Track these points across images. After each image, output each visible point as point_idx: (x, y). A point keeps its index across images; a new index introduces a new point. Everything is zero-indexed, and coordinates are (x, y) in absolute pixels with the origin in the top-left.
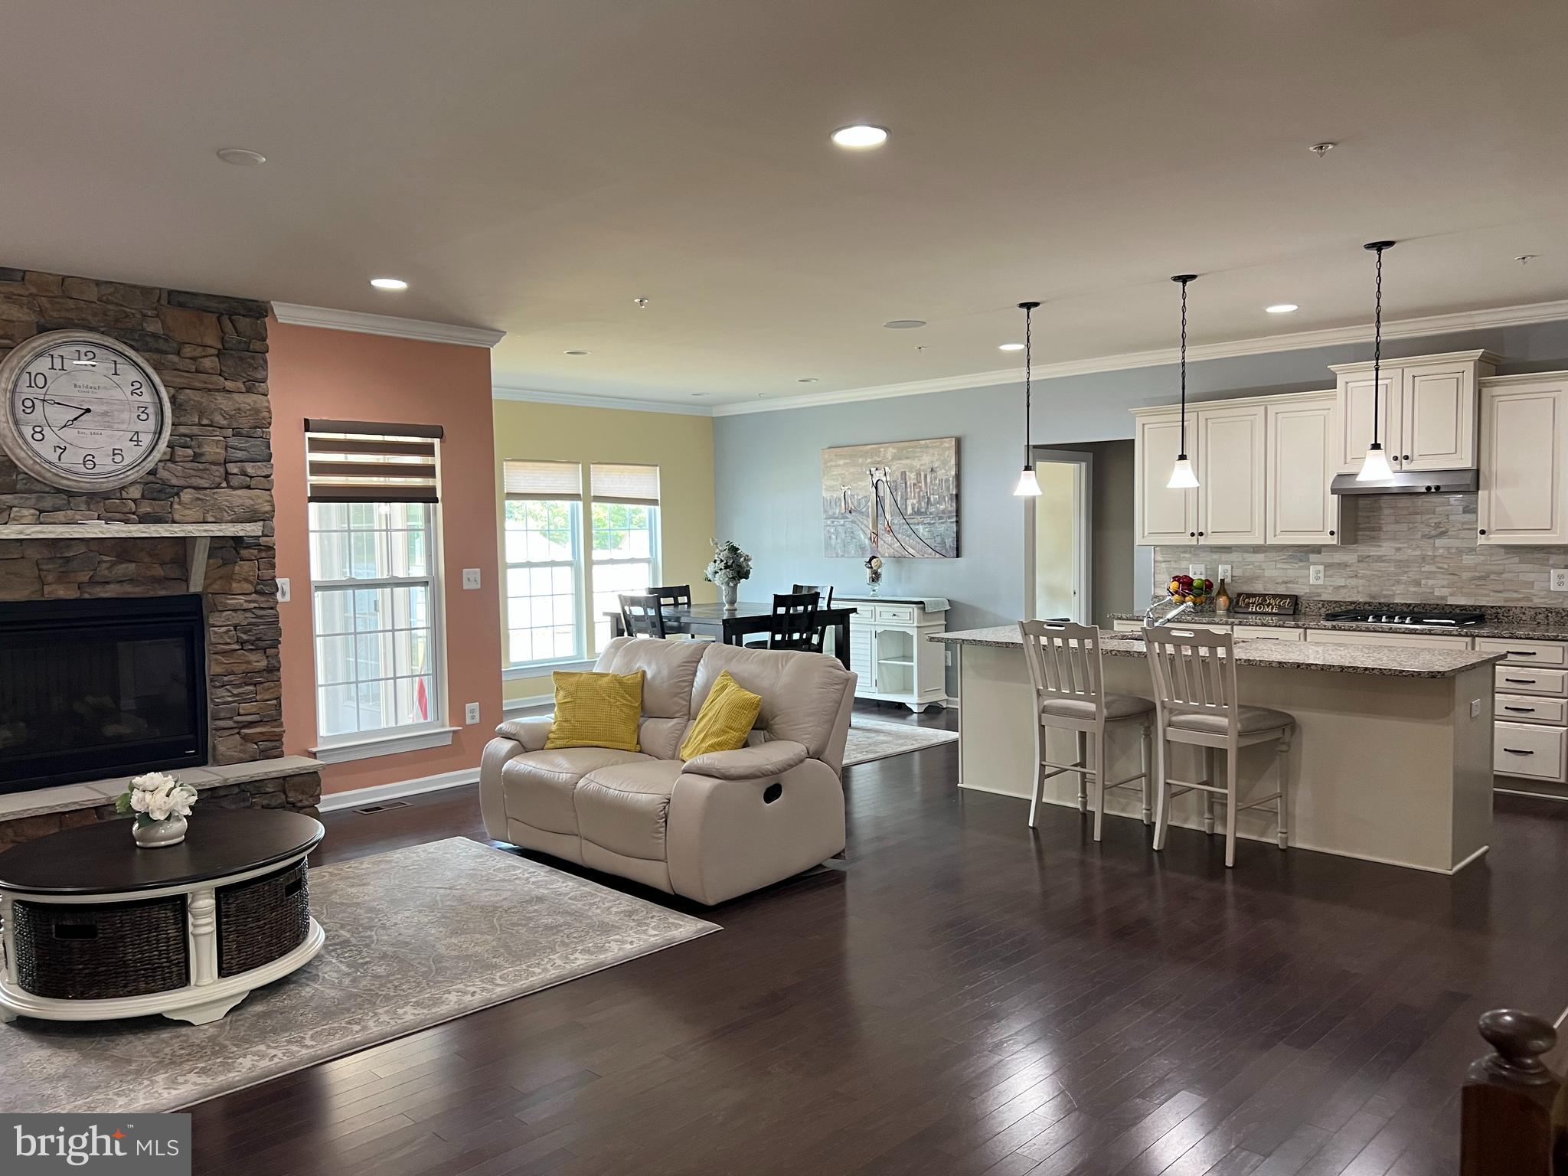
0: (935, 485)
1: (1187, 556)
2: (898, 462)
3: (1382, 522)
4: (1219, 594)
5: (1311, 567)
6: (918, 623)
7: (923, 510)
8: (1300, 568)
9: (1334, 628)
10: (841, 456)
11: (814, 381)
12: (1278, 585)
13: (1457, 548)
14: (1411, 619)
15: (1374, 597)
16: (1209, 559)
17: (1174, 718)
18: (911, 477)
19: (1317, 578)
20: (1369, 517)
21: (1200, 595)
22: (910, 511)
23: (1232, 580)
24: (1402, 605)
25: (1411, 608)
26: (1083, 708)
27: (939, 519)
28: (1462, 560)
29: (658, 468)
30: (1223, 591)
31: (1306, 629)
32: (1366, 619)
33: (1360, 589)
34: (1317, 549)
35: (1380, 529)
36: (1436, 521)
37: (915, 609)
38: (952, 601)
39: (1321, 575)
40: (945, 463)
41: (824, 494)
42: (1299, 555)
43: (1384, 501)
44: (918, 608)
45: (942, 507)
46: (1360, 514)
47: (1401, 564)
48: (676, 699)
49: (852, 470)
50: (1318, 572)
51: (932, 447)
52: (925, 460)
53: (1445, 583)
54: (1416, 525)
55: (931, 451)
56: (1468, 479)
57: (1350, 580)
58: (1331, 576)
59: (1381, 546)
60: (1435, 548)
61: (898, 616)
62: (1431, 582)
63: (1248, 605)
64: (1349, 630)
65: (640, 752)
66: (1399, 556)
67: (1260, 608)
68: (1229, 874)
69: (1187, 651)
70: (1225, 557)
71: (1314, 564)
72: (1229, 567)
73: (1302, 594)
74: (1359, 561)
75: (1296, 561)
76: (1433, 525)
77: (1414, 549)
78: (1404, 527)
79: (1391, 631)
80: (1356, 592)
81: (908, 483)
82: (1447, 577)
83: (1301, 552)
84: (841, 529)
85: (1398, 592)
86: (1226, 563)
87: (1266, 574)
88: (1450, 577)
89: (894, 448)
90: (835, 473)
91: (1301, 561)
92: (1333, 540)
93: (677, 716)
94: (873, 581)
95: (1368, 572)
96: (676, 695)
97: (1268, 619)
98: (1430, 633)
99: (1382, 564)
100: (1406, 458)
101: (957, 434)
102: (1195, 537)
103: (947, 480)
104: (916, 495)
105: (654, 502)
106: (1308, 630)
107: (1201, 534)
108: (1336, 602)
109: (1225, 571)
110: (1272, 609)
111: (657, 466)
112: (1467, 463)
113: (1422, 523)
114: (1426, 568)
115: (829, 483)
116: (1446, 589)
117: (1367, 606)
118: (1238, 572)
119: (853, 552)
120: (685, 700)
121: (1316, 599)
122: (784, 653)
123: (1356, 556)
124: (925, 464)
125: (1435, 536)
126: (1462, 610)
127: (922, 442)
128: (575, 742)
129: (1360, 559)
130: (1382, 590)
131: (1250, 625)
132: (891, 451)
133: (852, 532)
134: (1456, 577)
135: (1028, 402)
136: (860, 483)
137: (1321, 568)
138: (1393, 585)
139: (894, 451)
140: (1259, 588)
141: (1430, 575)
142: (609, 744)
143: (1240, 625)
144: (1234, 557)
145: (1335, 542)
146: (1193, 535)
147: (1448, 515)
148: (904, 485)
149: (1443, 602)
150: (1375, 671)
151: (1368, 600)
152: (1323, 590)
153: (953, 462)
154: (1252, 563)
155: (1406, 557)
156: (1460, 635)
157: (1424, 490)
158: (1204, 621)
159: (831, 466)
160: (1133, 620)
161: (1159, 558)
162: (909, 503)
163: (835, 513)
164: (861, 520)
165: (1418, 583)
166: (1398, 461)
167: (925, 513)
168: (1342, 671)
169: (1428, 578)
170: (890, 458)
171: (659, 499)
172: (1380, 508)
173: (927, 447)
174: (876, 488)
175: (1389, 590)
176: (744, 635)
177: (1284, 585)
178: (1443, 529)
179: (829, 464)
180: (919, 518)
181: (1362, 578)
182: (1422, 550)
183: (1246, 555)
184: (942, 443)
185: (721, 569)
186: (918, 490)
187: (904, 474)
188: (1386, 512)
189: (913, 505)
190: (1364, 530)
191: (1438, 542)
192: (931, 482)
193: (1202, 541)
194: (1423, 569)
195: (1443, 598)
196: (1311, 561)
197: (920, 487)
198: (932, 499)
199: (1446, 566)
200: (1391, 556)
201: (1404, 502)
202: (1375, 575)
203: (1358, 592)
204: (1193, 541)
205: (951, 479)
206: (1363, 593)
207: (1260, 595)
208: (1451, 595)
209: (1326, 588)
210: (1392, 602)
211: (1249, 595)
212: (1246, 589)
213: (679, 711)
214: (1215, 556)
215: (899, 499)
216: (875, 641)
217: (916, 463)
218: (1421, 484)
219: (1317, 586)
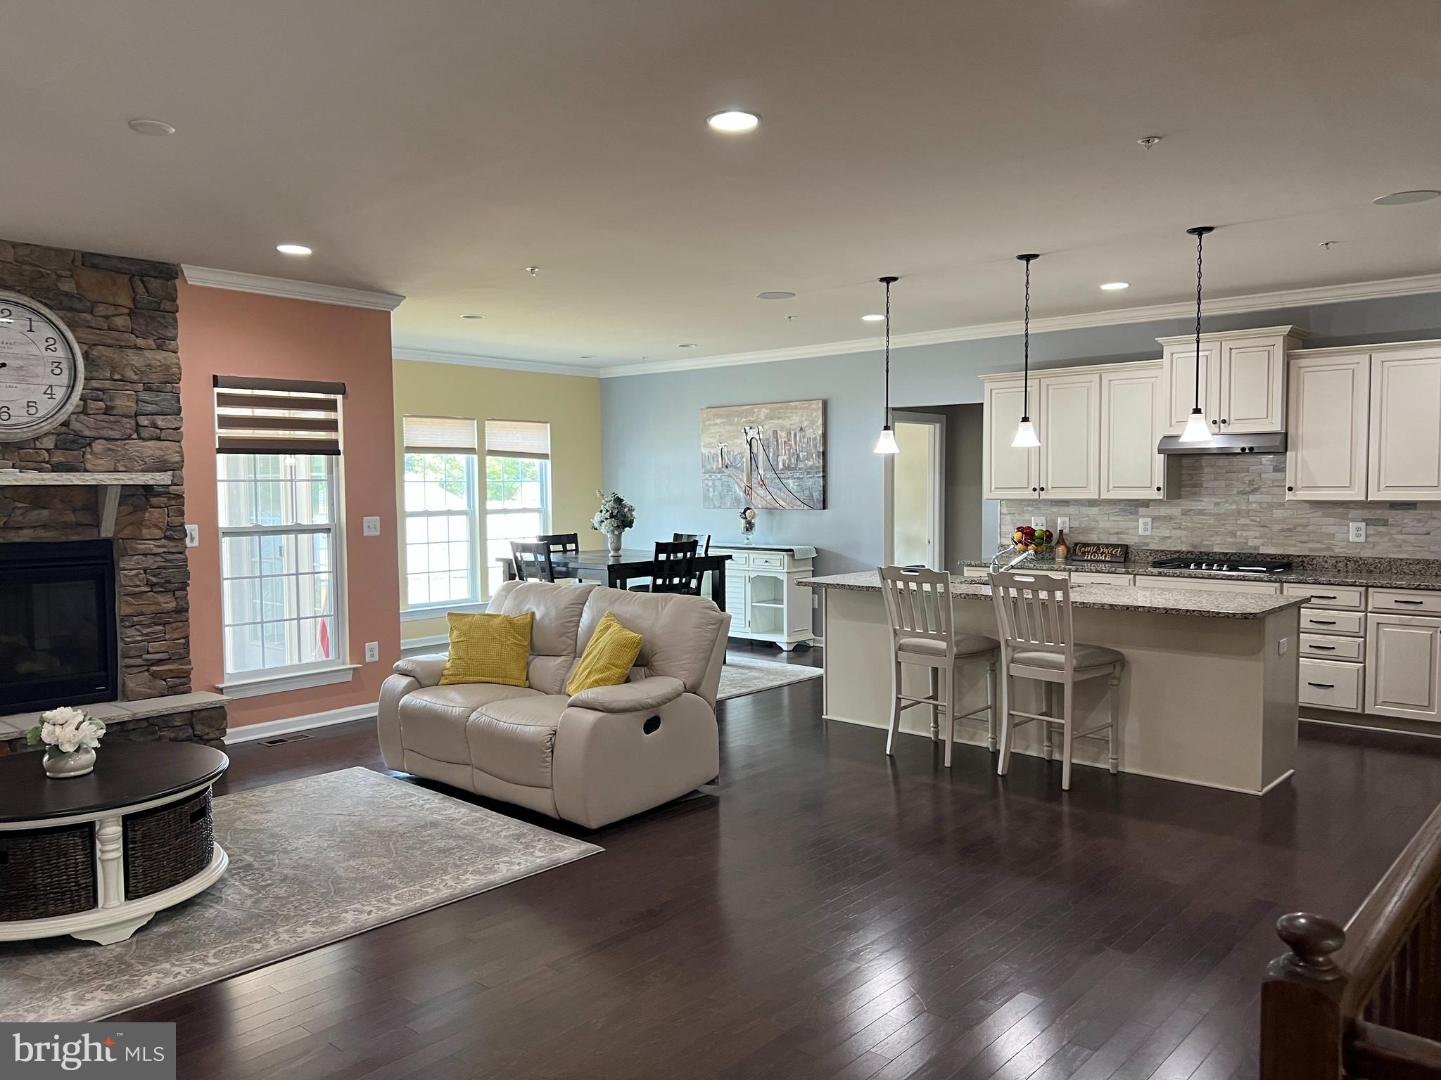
0: (804, 443)
1: (1030, 509)
2: (771, 421)
3: (1203, 479)
4: (1058, 543)
5: (1140, 519)
6: (788, 569)
7: (793, 466)
8: (1130, 520)
9: (1160, 574)
10: (719, 416)
11: (694, 346)
12: (1110, 536)
13: (1268, 503)
14: (1228, 567)
15: (1195, 547)
16: (1049, 512)
17: (1017, 655)
18: (782, 436)
19: (1146, 530)
20: (1191, 475)
21: (1041, 545)
22: (781, 466)
23: (1070, 531)
24: (1220, 553)
25: (1228, 556)
26: (934, 646)
27: (808, 474)
28: (1272, 514)
29: (549, 425)
30: (1061, 540)
31: (1135, 575)
32: (1188, 567)
33: (1184, 539)
34: (1145, 503)
35: (1201, 486)
36: (1251, 478)
37: (786, 557)
38: (820, 549)
39: (1149, 527)
40: (813, 423)
41: (704, 450)
42: (1129, 508)
43: (1205, 461)
44: (788, 555)
45: (810, 463)
46: (1184, 472)
47: (1219, 517)
48: (564, 638)
49: (728, 428)
50: (1146, 524)
51: (802, 408)
52: (795, 420)
53: (1257, 534)
54: (1232, 482)
55: (801, 412)
56: (1277, 441)
57: (1173, 532)
58: (1157, 528)
59: (1202, 501)
60: (1249, 503)
61: (769, 563)
62: (1245, 534)
63: (1084, 553)
64: (1173, 576)
65: (529, 687)
66: (1216, 511)
67: (1095, 556)
68: (1065, 796)
69: (1028, 594)
70: (1064, 510)
71: (1143, 516)
72: (1067, 519)
73: (1133, 543)
74: (1183, 515)
75: (1127, 514)
76: (1247, 482)
77: (1230, 504)
78: (1223, 484)
79: (1210, 577)
80: (1179, 542)
81: (780, 441)
82: (1257, 529)
83: (1130, 506)
84: (718, 483)
85: (1217, 542)
86: (1064, 515)
87: (1100, 526)
88: (1262, 529)
89: (766, 409)
90: (712, 431)
91: (1131, 513)
92: (1159, 495)
93: (563, 654)
94: (747, 530)
95: (1189, 524)
96: (564, 634)
97: (1102, 566)
98: (1244, 579)
99: (1203, 517)
100: (1224, 422)
101: (824, 397)
102: (1037, 492)
103: (815, 439)
104: (787, 452)
105: (545, 456)
106: (1137, 577)
107: (1042, 489)
108: (1162, 551)
109: (1064, 523)
110: (1105, 557)
111: (547, 423)
112: (1277, 427)
113: (1237, 480)
114: (1241, 521)
115: (708, 440)
116: (1258, 540)
117: (1189, 555)
118: (1075, 524)
119: (729, 504)
120: (572, 640)
121: (1144, 548)
122: (663, 596)
123: (1180, 510)
124: (794, 424)
125: (1249, 492)
126: (1272, 559)
127: (793, 404)
128: (467, 678)
129: (1184, 512)
130: (1203, 541)
131: (1086, 572)
132: (764, 411)
133: (728, 486)
134: (1266, 529)
135: (887, 368)
136: (736, 440)
137: (1149, 520)
138: (1212, 536)
139: (767, 411)
140: (1094, 538)
141: (1244, 527)
142: (500, 680)
143: (1076, 571)
144: (1072, 510)
145: (1161, 497)
146: (1035, 490)
147: (1260, 474)
148: (775, 443)
149: (1257, 552)
150: (1195, 613)
151: (1190, 549)
152: (1151, 540)
153: (820, 422)
154: (1088, 516)
155: (1223, 511)
156: (1270, 581)
157: (1239, 451)
158: (1045, 568)
159: (710, 425)
160: (981, 567)
161: (1004, 510)
162: (780, 459)
163: (712, 468)
164: (737, 475)
165: (1234, 534)
166: (1217, 425)
167: (795, 469)
168: (1166, 613)
169: (1243, 530)
170: (763, 418)
171: (549, 453)
172: (1201, 467)
173: (796, 408)
174: (750, 445)
175: (1207, 540)
176: (628, 580)
177: (1116, 536)
178: (1256, 486)
179: (707, 423)
180: (789, 473)
181: (1184, 529)
182: (1238, 505)
183: (1082, 508)
184: (810, 405)
185: (607, 519)
186: (787, 448)
187: (775, 432)
188: (1207, 470)
189: (783, 460)
190: (1187, 486)
191: (1252, 498)
192: (800, 440)
193: (1044, 495)
194: (1239, 522)
195: (1256, 548)
196: (1140, 514)
197: (791, 445)
198: (801, 456)
199: (1258, 519)
200: (1210, 510)
201: (1222, 462)
202: (1196, 527)
203: (1182, 542)
204: (1035, 496)
205: (818, 438)
206: (1186, 544)
207: (1094, 545)
208: (1263, 545)
209: (1153, 539)
210: (1211, 551)
211: (1085, 545)
212: (1082, 539)
213: (565, 650)
214: (1055, 509)
215: (771, 455)
216: (749, 586)
217: (787, 423)
218: (1237, 445)
219: (1145, 537)
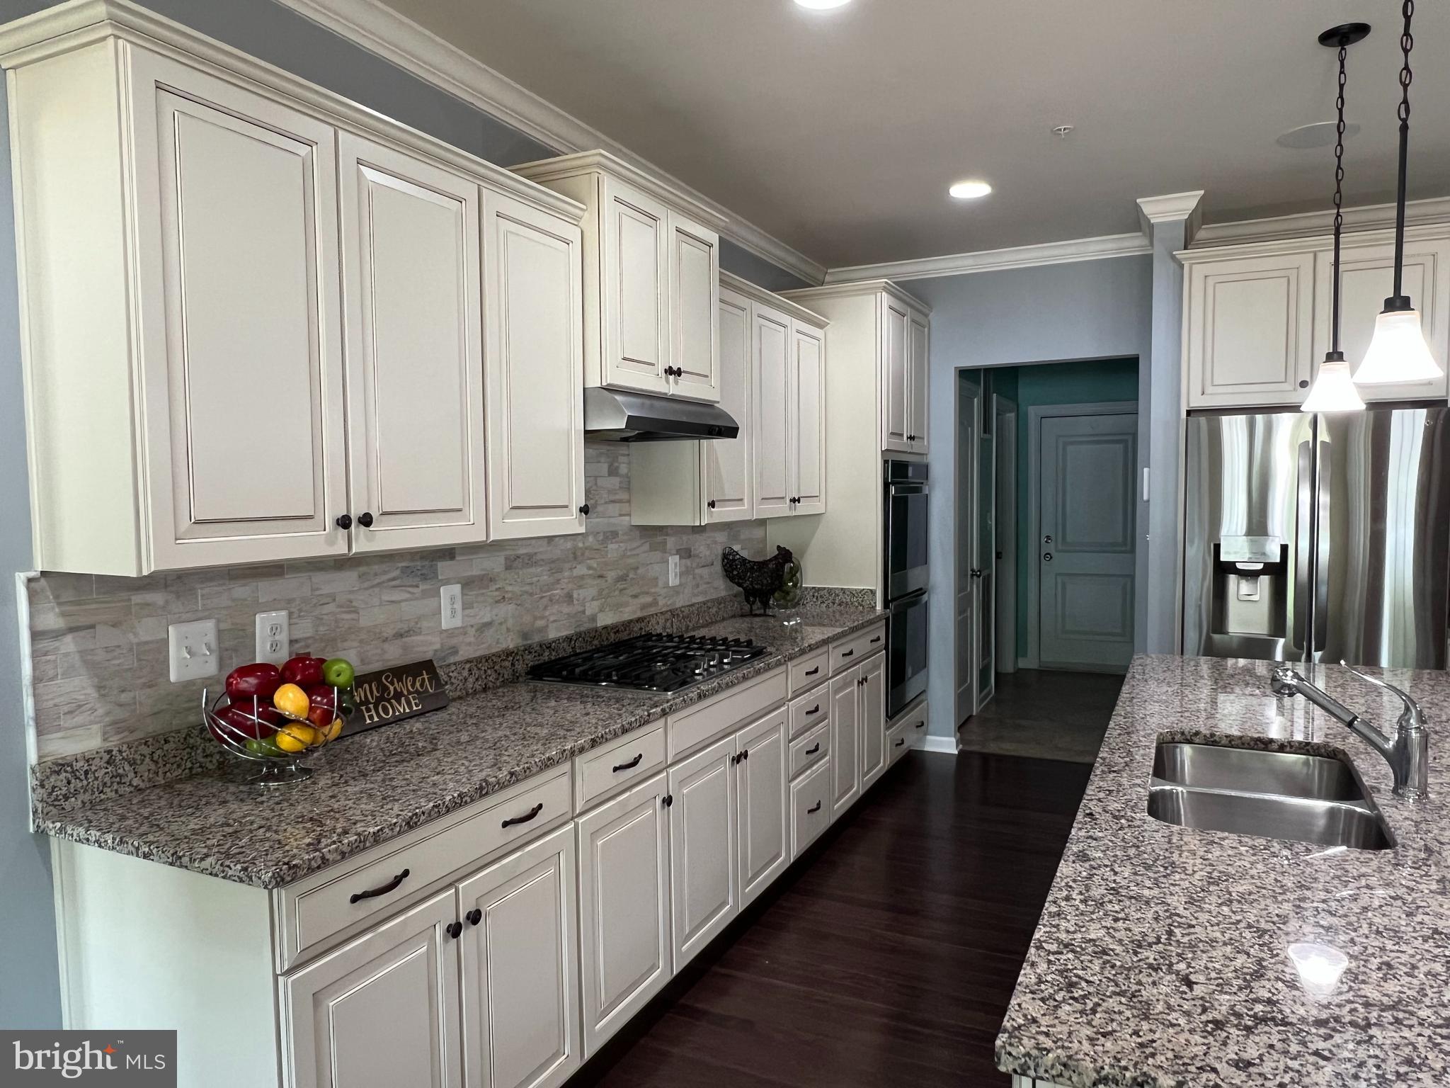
5: (446, 590)
8: (425, 595)
15: (525, 636)
19: (453, 614)
34: (449, 550)
39: (458, 606)
47: (553, 565)
50: (452, 600)
57: (496, 610)
58: (470, 606)
67: (384, 710)
70: (266, 589)
71: (447, 582)
72: (282, 617)
73: (431, 655)
74: (506, 568)
75: (416, 581)
80: (504, 631)
82: (595, 582)
83: (421, 563)
86: (267, 608)
87: (364, 623)
88: (598, 581)
91: (424, 578)
95: (517, 589)
99: (533, 570)
100: (680, 373)
107: (363, 521)
108: (485, 658)
109: (274, 629)
110: (409, 703)
112: (717, 394)
114: (581, 570)
116: (597, 603)
118: (305, 628)
121: (452, 660)
123: (502, 560)
130: (535, 619)
137: (456, 589)
138: (545, 608)
141: (579, 581)
146: (341, 521)
152: (461, 638)
154: (333, 599)
155: (557, 554)
165: (569, 597)
166: (672, 377)
169: (580, 587)
175: (542, 618)
177: (399, 642)
183: (318, 577)
193: (363, 542)
194: (576, 573)
195: (593, 618)
196: (441, 577)
199: (594, 564)
203: (508, 630)
208: (601, 610)
209: (464, 634)
214: (241, 591)
219: (451, 633)
